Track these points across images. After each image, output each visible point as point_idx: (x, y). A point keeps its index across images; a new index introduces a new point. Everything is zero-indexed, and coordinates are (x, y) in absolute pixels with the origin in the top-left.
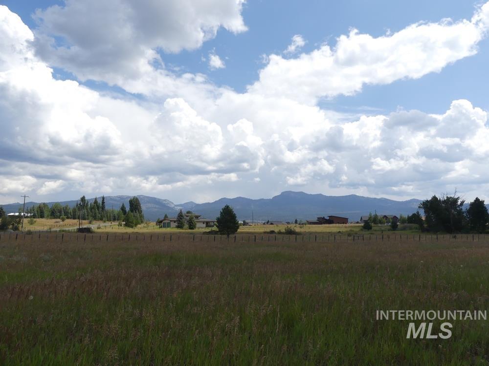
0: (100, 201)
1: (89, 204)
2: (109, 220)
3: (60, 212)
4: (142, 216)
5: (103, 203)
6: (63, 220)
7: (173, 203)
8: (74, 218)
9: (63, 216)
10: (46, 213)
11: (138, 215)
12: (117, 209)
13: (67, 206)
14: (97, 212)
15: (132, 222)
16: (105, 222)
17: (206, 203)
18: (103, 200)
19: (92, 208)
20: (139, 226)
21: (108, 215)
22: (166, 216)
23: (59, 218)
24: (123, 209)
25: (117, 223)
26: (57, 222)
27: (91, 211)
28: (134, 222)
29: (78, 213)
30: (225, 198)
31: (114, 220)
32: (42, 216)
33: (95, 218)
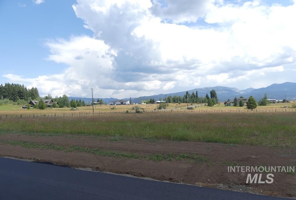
0: (195, 93)
1: (190, 95)
2: (200, 103)
3: (177, 99)
4: (217, 100)
5: (197, 94)
6: (179, 104)
7: (238, 90)
8: (184, 103)
9: (179, 102)
10: (171, 100)
11: (214, 99)
12: (204, 96)
13: (180, 96)
14: (194, 99)
15: (211, 104)
16: (198, 104)
17: (261, 88)
18: (197, 92)
19: (191, 97)
20: (215, 105)
21: (200, 100)
22: (229, 100)
23: (178, 103)
24: (207, 96)
25: (204, 104)
26: (177, 105)
27: (191, 98)
28: (212, 103)
29: (185, 100)
30: (275, 84)
31: (203, 102)
32: (170, 102)
33: (193, 102)
